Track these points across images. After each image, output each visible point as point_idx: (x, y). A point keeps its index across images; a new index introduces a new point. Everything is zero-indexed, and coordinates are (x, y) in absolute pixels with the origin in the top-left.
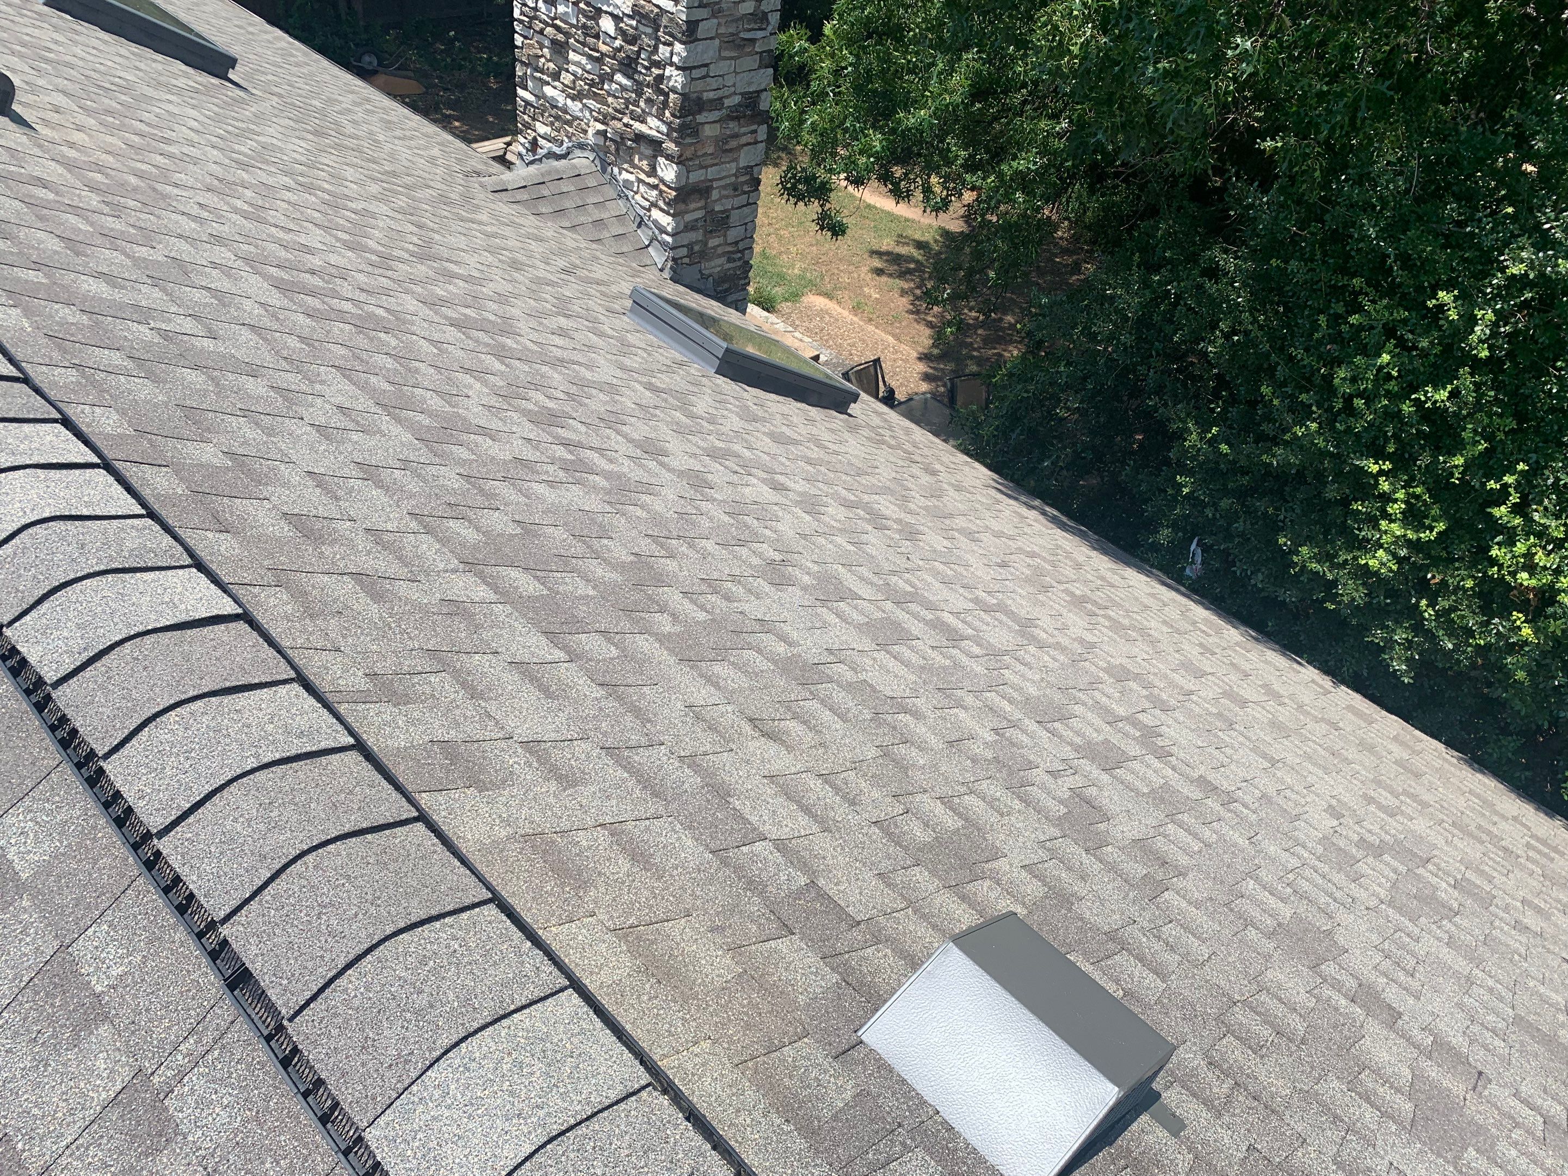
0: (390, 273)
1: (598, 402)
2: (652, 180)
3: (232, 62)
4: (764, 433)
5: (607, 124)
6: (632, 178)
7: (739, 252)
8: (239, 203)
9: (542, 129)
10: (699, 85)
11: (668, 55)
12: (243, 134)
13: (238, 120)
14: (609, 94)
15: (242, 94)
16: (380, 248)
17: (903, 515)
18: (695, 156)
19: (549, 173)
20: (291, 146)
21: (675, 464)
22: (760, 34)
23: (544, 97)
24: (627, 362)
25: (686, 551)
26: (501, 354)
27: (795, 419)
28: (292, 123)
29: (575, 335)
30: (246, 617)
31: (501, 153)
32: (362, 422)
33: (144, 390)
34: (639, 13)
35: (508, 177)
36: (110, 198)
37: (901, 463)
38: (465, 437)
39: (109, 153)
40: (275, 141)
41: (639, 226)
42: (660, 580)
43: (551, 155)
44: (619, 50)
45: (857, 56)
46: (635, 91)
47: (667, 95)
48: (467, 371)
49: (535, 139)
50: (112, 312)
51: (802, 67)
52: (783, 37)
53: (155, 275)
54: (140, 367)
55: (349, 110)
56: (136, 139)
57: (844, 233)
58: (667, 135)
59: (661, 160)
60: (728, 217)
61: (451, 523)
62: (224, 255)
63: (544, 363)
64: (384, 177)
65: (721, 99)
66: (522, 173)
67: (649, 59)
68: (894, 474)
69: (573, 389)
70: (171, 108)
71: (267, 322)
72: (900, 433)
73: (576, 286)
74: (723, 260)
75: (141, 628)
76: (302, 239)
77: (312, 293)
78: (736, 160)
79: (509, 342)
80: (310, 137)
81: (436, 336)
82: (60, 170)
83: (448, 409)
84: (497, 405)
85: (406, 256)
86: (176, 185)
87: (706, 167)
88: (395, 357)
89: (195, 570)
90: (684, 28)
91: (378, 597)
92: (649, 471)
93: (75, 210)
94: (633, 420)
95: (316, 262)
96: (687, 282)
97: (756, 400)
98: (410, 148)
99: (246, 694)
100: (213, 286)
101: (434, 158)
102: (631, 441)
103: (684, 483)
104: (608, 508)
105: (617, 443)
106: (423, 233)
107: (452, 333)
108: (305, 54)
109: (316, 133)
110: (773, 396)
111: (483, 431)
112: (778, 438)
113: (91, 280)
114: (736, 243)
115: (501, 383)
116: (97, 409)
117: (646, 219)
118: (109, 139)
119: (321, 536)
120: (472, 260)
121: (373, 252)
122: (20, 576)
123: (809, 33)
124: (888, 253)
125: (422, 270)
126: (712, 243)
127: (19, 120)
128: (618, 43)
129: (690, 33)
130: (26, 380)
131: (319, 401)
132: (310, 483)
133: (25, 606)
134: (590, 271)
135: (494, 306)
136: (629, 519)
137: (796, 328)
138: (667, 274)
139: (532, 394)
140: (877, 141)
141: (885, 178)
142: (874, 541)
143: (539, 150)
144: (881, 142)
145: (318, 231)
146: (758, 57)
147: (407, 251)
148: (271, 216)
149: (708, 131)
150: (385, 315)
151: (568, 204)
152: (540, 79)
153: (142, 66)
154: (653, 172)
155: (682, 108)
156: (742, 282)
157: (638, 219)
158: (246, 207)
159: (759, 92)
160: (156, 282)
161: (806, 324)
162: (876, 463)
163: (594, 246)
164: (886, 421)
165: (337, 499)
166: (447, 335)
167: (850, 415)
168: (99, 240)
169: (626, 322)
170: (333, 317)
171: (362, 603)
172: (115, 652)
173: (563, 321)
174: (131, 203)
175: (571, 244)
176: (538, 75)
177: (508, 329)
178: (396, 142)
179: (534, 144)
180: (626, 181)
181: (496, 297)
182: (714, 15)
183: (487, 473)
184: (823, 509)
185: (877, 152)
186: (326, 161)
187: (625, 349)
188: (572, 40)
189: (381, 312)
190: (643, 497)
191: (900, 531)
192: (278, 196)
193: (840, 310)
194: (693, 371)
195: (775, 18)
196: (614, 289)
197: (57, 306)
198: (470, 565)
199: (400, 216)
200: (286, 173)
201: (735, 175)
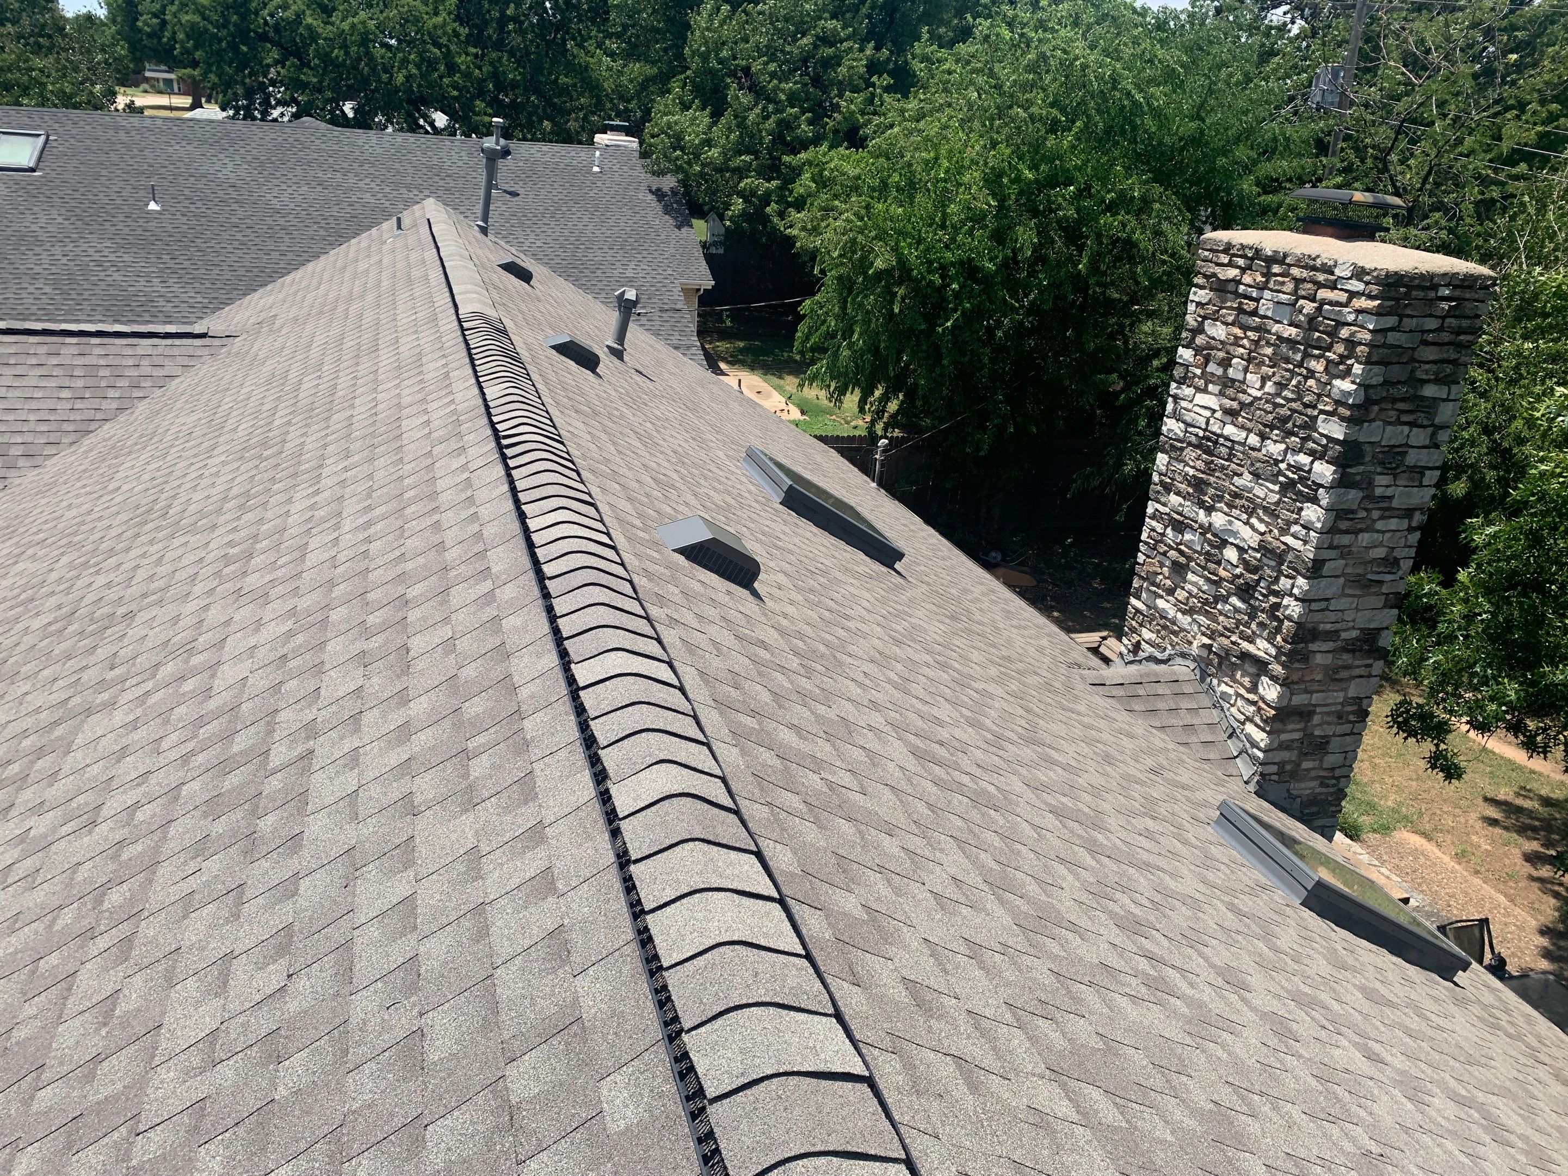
0: (1001, 753)
1: (1180, 916)
2: (1251, 697)
3: (900, 556)
4: (1355, 985)
5: (1214, 640)
6: (1231, 691)
7: (1334, 778)
8: (892, 675)
9: (1147, 634)
10: (1317, 617)
11: (1289, 587)
12: (899, 615)
13: (896, 602)
14: (1221, 613)
15: (902, 581)
16: (995, 728)
17: (1529, 1132)
18: (1301, 681)
19: (1148, 675)
20: (933, 628)
21: (1256, 1002)
22: (1389, 577)
23: (1155, 608)
24: (1210, 876)
25: (1270, 1113)
26: (1093, 849)
27: (1390, 976)
28: (935, 608)
29: (1161, 839)
30: (870, 1082)
31: (1096, 645)
32: (972, 897)
33: (811, 834)
34: (1265, 548)
35: (1108, 674)
36: (805, 662)
37: (1523, 1060)
38: (1057, 931)
39: (808, 624)
40: (921, 623)
41: (1230, 737)
42: (1241, 1143)
43: (1151, 659)
44: (1238, 577)
45: (1497, 606)
46: (1249, 615)
47: (1281, 622)
48: (1062, 861)
49: (1138, 643)
50: (797, 760)
51: (1429, 608)
52: (1412, 579)
53: (829, 731)
54: (811, 811)
55: (978, 600)
56: (827, 613)
57: (1459, 777)
58: (1275, 658)
59: (1265, 679)
60: (1327, 742)
61: (1041, 1022)
62: (877, 719)
63: (1131, 865)
64: (1001, 662)
65: (1337, 631)
66: (1119, 672)
67: (1268, 588)
68: (1515, 1073)
69: (1158, 898)
70: (852, 589)
71: (903, 785)
72: (1520, 1021)
73: (1163, 788)
74: (1314, 784)
75: (788, 1068)
76: (935, 711)
77: (939, 764)
78: (1345, 690)
79: (1100, 837)
80: (947, 621)
81: (1037, 821)
82: (776, 635)
83: (1043, 898)
84: (1087, 902)
85: (1015, 738)
86: (850, 655)
87: (1311, 693)
88: (1003, 837)
89: (834, 1020)
90: (1310, 565)
91: (974, 1087)
92: (1229, 1004)
93: (782, 669)
94: (1215, 942)
95: (944, 734)
96: (1272, 798)
97: (1345, 945)
98: (1023, 636)
99: (861, 1162)
100: (867, 746)
101: (1043, 648)
102: (1213, 966)
103: (1268, 1027)
104: (1188, 1040)
105: (1198, 965)
106: (1030, 717)
107: (1050, 821)
108: (949, 550)
109: (952, 618)
110: (1364, 943)
111: (1073, 927)
112: (1370, 995)
113: (786, 730)
114: (1333, 769)
115: (1092, 880)
116: (779, 847)
117: (1238, 731)
118: (810, 613)
119: (931, 1009)
120: (1070, 749)
121: (989, 731)
122: (706, 989)
123: (1442, 578)
124: (1506, 803)
125: (1027, 753)
126: (1306, 765)
127: (755, 594)
128: (1238, 571)
129: (1315, 570)
130: (737, 812)
131: (938, 869)
132: (927, 951)
133: (704, 1019)
134: (1176, 774)
135: (1088, 798)
136: (1209, 1057)
137: (1383, 863)
138: (1252, 787)
139: (1118, 895)
140: (1512, 691)
141: (1516, 728)
142: (1493, 1157)
143: (1141, 653)
144: (1517, 692)
145: (948, 706)
146: (1383, 598)
147: (1016, 733)
148: (916, 689)
149: (1319, 659)
150: (996, 793)
151: (1162, 705)
152: (1155, 592)
153: (836, 554)
154: (1254, 689)
155: (1295, 635)
156: (1334, 809)
157: (1230, 730)
158: (896, 678)
159: (1379, 630)
160: (829, 737)
161: (1396, 861)
162: (1491, 1053)
163: (1181, 748)
164: (1501, 1000)
165: (946, 972)
166: (1046, 820)
167: (1456, 984)
168: (794, 697)
169: (1210, 832)
170: (954, 787)
171: (960, 1090)
172: (763, 1084)
173: (1150, 823)
174: (819, 668)
175: (1159, 743)
176: (1154, 589)
177: (1099, 823)
178: (1013, 630)
179: (1137, 646)
180: (1223, 693)
181: (1090, 789)
182: (1342, 556)
183: (1075, 974)
184: (1427, 1099)
185: (1511, 701)
186: (958, 643)
187: (1209, 862)
188: (1193, 564)
189: (991, 789)
190: (1225, 1035)
191: (1527, 1153)
192: (920, 671)
193: (1439, 854)
194: (1276, 898)
195: (1406, 565)
196: (1199, 796)
197: (762, 749)
198: (1055, 1073)
199: (1012, 699)
200: (929, 652)
201: (1342, 704)
